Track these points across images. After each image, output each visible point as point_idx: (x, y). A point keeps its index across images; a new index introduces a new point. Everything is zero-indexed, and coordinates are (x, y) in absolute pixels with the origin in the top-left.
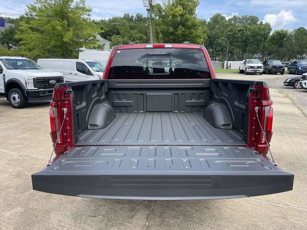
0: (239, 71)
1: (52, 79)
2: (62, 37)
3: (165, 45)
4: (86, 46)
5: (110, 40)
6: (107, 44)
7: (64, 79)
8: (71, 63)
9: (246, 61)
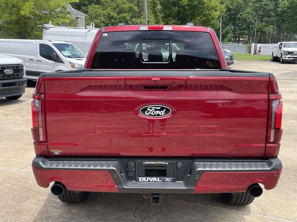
0: (271, 58)
1: (7, 67)
2: (19, 10)
3: (163, 28)
4: (53, 21)
5: (86, 12)
6: (82, 17)
7: (24, 68)
8: (33, 45)
9: (281, 44)
